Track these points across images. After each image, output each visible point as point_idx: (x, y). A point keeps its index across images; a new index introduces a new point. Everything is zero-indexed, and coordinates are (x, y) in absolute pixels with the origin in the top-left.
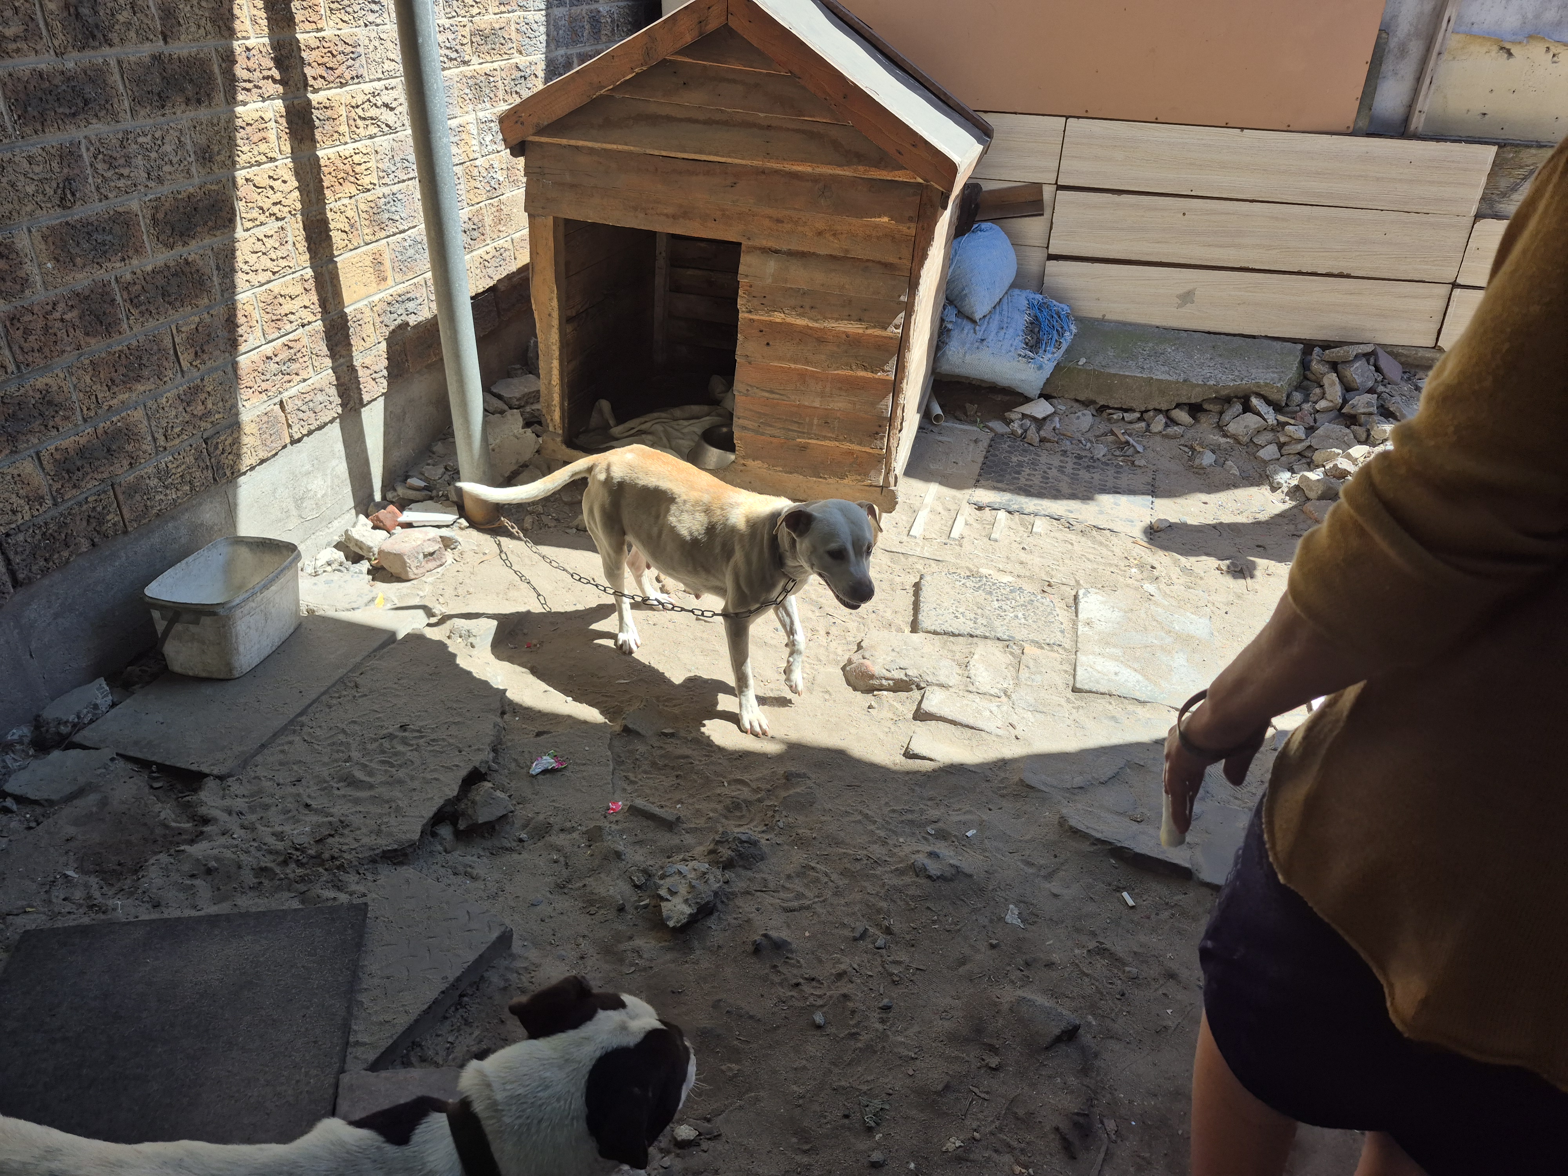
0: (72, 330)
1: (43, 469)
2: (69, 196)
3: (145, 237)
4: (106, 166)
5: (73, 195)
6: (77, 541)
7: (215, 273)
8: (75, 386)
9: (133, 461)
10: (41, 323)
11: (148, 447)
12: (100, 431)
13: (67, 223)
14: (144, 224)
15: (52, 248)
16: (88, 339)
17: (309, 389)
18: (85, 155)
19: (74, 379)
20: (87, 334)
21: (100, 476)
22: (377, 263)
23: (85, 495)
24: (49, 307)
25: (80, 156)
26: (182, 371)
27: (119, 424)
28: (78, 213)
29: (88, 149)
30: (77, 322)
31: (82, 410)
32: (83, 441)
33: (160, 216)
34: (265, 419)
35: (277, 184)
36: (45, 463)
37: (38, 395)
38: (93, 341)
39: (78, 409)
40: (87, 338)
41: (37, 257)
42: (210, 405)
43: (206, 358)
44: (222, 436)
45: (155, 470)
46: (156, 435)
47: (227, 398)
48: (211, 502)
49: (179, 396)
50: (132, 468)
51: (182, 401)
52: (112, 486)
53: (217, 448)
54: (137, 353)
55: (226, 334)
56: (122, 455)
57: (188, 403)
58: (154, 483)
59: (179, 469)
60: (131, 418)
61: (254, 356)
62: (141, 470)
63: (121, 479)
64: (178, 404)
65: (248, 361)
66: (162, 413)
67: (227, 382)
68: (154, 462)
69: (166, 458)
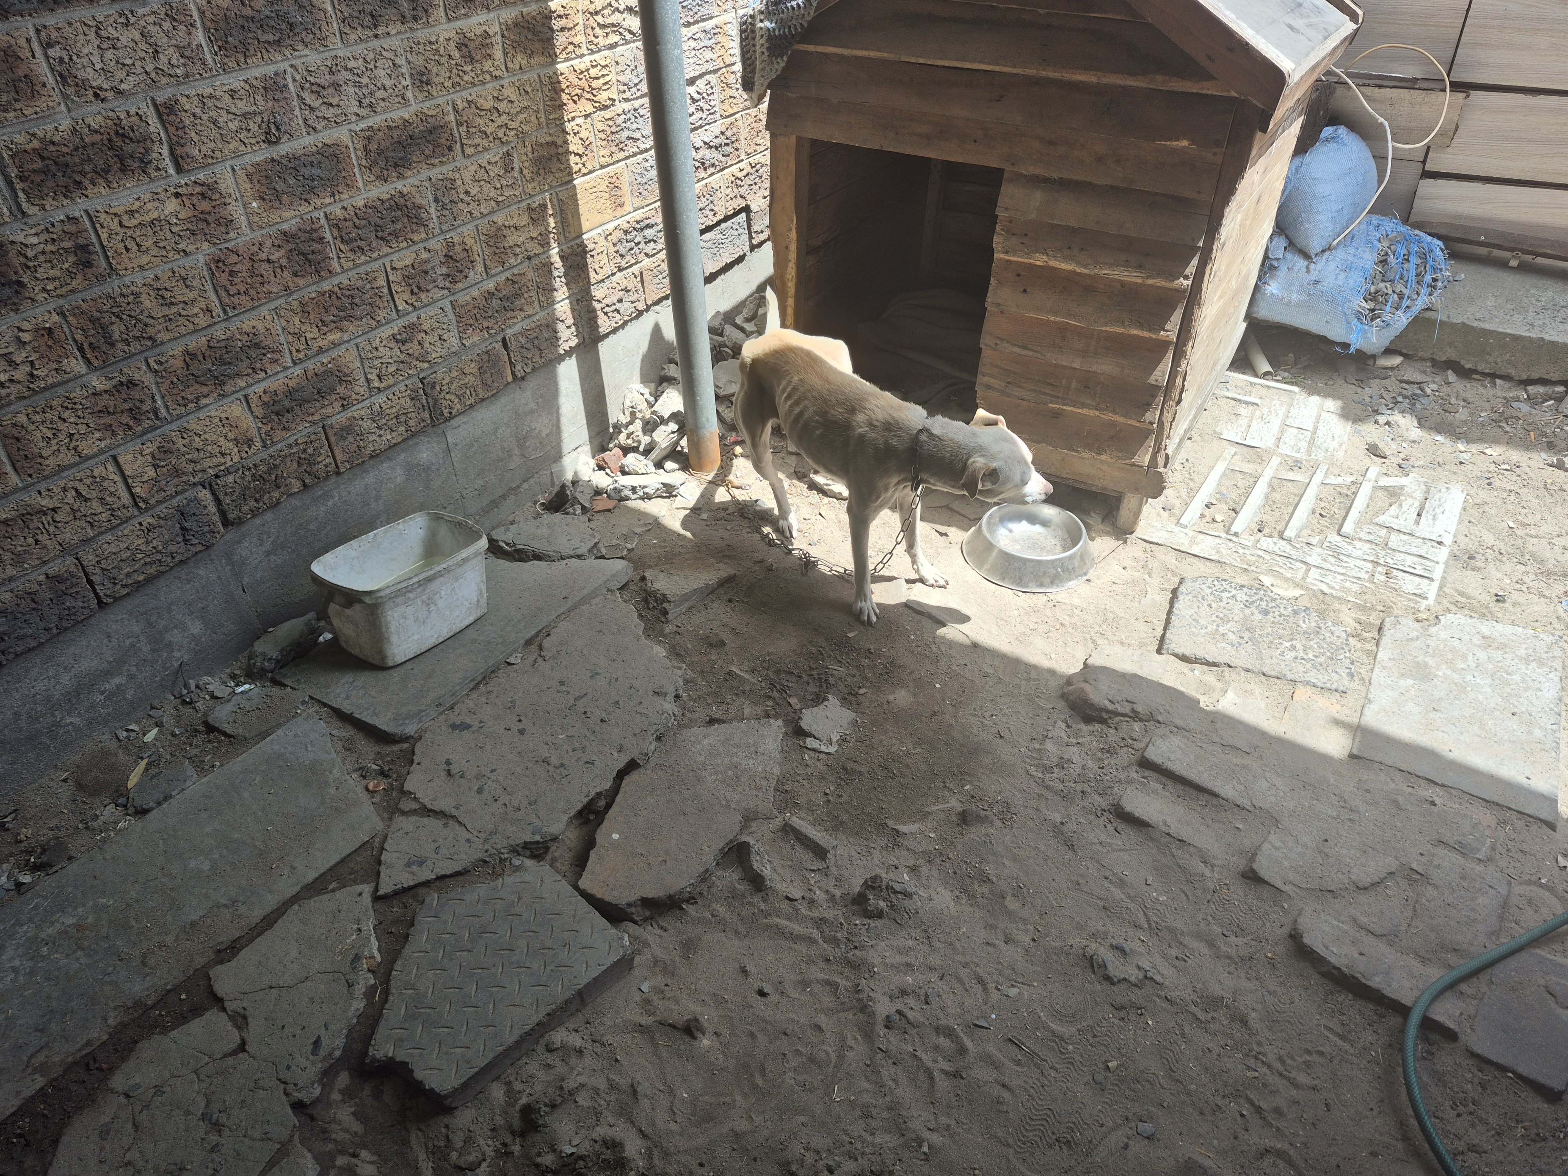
0: (279, 270)
1: (252, 412)
2: (273, 130)
3: (356, 170)
4: (314, 97)
5: (278, 129)
6: (287, 482)
7: (433, 205)
8: (284, 329)
9: (345, 403)
10: (248, 264)
11: (361, 388)
12: (310, 374)
13: (273, 160)
14: (355, 158)
15: (257, 186)
16: (297, 280)
17: (533, 325)
18: (291, 85)
19: (282, 320)
20: (295, 274)
21: (310, 418)
22: (614, 186)
23: (296, 437)
24: (256, 248)
25: (285, 86)
26: (397, 310)
27: (329, 366)
28: (285, 148)
29: (294, 80)
30: (284, 262)
31: (291, 353)
32: (292, 384)
33: (373, 147)
34: (485, 357)
35: (502, 106)
36: (253, 405)
37: (245, 338)
38: (301, 282)
39: (287, 350)
40: (294, 278)
41: (242, 196)
42: (426, 345)
43: (423, 296)
44: (439, 375)
45: (369, 411)
46: (369, 376)
47: (445, 337)
48: (429, 442)
49: (393, 336)
50: (344, 410)
51: (397, 341)
52: (323, 427)
53: (433, 387)
54: (348, 293)
55: (444, 270)
56: (334, 397)
57: (404, 342)
58: (367, 424)
59: (394, 410)
60: (343, 359)
61: (475, 293)
62: (354, 411)
63: (333, 420)
64: (393, 344)
65: (468, 298)
66: (375, 353)
67: (445, 320)
68: (367, 403)
69: (380, 399)
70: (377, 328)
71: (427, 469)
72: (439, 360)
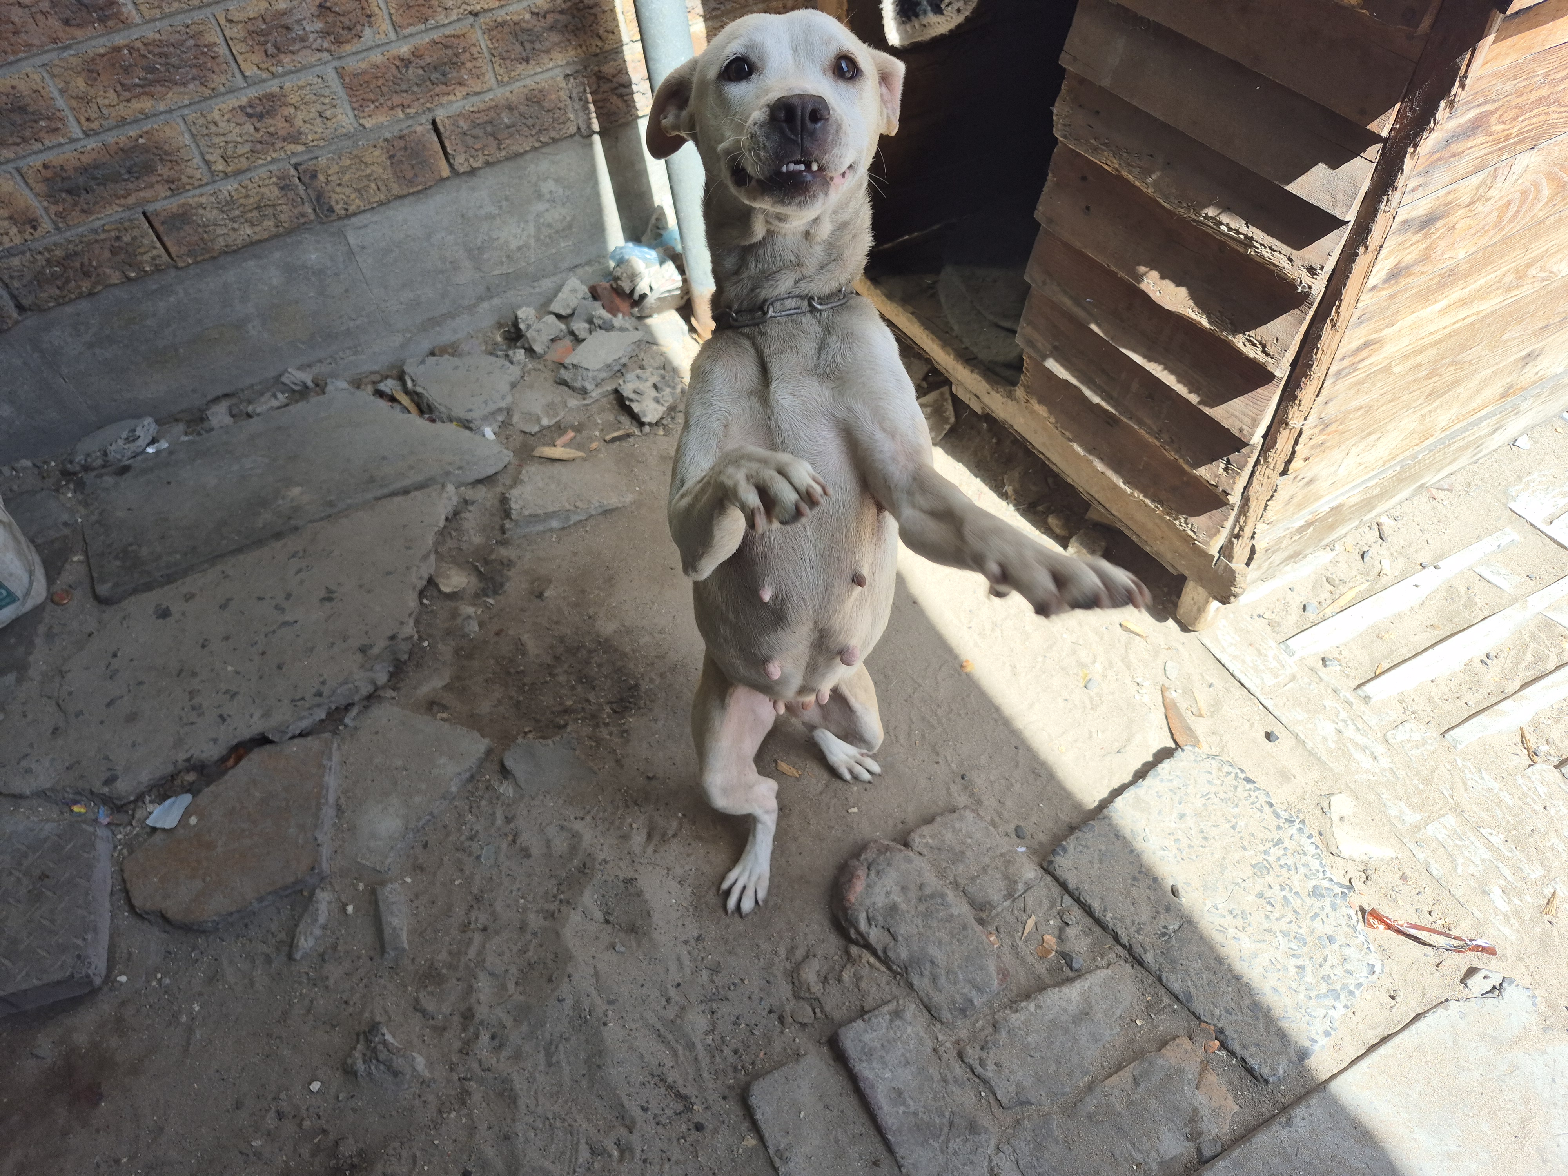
0: (42, 18)
1: (31, 188)
6: (101, 271)
8: (62, 92)
9: (173, 187)
11: (197, 171)
12: (112, 148)
16: (69, 30)
17: (482, 106)
19: (57, 80)
20: (67, 24)
21: (122, 201)
23: (102, 222)
26: (244, 77)
27: (141, 141)
31: (78, 121)
32: (85, 159)
34: (402, 143)
36: (31, 181)
37: (3, 99)
38: (79, 33)
39: (71, 118)
40: (67, 28)
42: (298, 122)
43: (286, 59)
44: (322, 162)
45: (213, 199)
46: (207, 157)
47: (328, 114)
48: (318, 242)
49: (242, 108)
50: (173, 195)
51: (249, 116)
52: (144, 213)
53: (314, 176)
54: (157, 50)
55: (319, 25)
56: (154, 179)
57: (260, 117)
58: (212, 214)
59: (252, 200)
60: (162, 135)
61: (376, 57)
62: (190, 198)
63: (158, 206)
64: (242, 119)
65: (363, 65)
66: (213, 128)
67: (327, 92)
68: (209, 189)
69: (230, 186)
70: (211, 98)
71: (320, 273)
72: (322, 143)
